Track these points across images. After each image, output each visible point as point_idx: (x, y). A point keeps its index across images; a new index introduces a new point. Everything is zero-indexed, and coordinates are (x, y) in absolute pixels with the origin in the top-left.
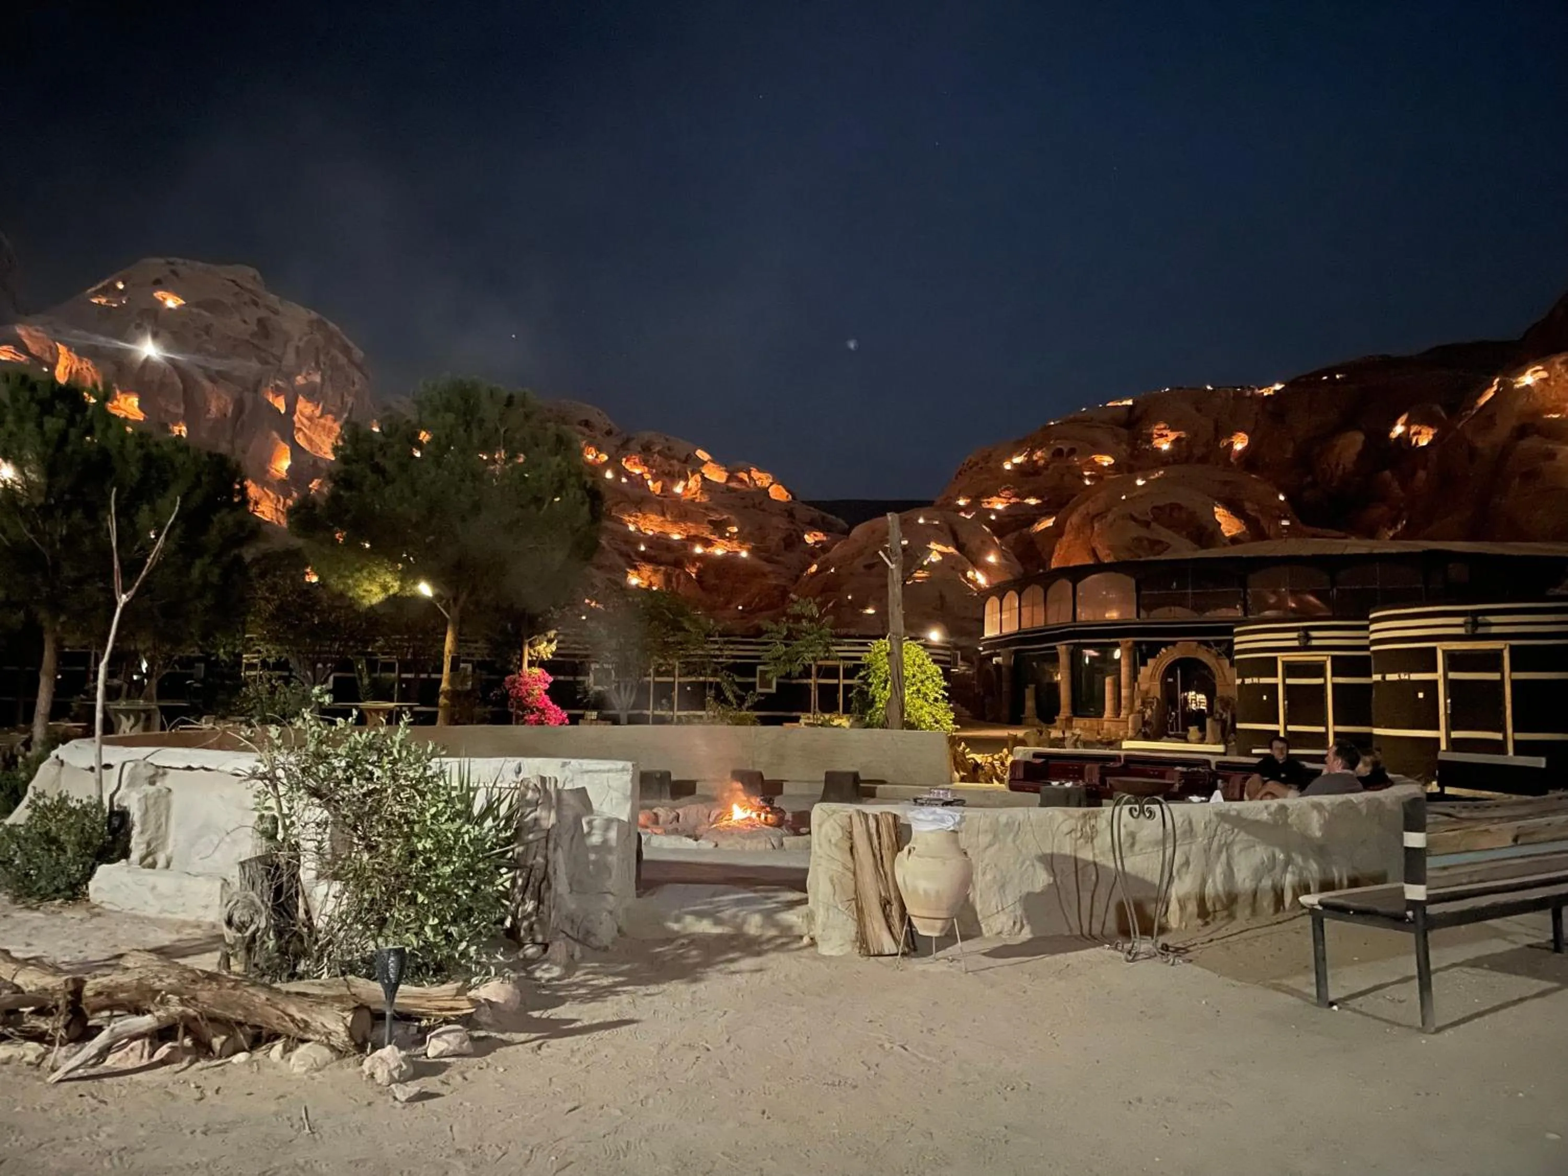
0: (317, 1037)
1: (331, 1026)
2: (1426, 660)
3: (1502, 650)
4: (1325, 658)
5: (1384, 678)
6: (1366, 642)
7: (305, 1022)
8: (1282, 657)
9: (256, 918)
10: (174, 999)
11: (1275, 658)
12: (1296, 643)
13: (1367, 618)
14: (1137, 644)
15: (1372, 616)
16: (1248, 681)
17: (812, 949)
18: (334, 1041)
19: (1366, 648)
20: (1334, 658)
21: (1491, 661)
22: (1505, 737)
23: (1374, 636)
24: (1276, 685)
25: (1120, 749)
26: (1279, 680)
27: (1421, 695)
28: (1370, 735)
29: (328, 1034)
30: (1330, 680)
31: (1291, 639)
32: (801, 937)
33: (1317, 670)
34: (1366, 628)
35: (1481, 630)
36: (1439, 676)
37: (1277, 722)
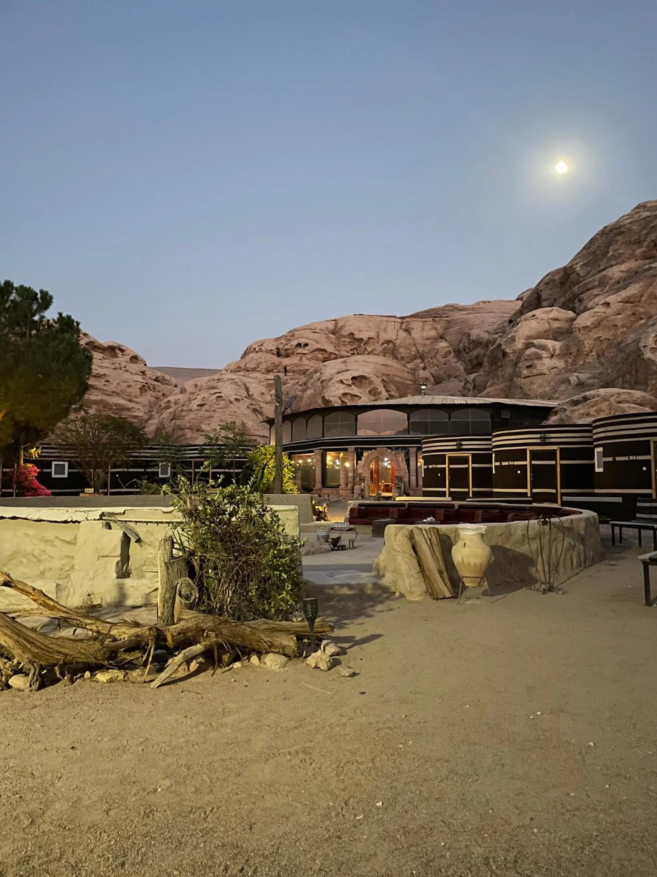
0: (277, 650)
1: (285, 643)
2: (522, 455)
3: (556, 450)
4: (469, 454)
5: (501, 464)
6: (490, 447)
7: (271, 642)
8: (448, 454)
9: (193, 591)
10: (213, 634)
11: (445, 455)
12: (455, 447)
13: (491, 435)
14: (356, 449)
15: (493, 434)
16: (430, 467)
17: (403, 599)
18: (287, 651)
19: (490, 450)
20: (473, 454)
21: (551, 455)
22: (557, 491)
23: (494, 444)
24: (445, 468)
25: (395, 500)
26: (446, 466)
27: (519, 472)
28: (492, 492)
29: (284, 648)
30: (471, 465)
31: (452, 445)
32: (394, 593)
33: (465, 460)
34: (490, 440)
35: (547, 441)
36: (527, 463)
37: (445, 487)
